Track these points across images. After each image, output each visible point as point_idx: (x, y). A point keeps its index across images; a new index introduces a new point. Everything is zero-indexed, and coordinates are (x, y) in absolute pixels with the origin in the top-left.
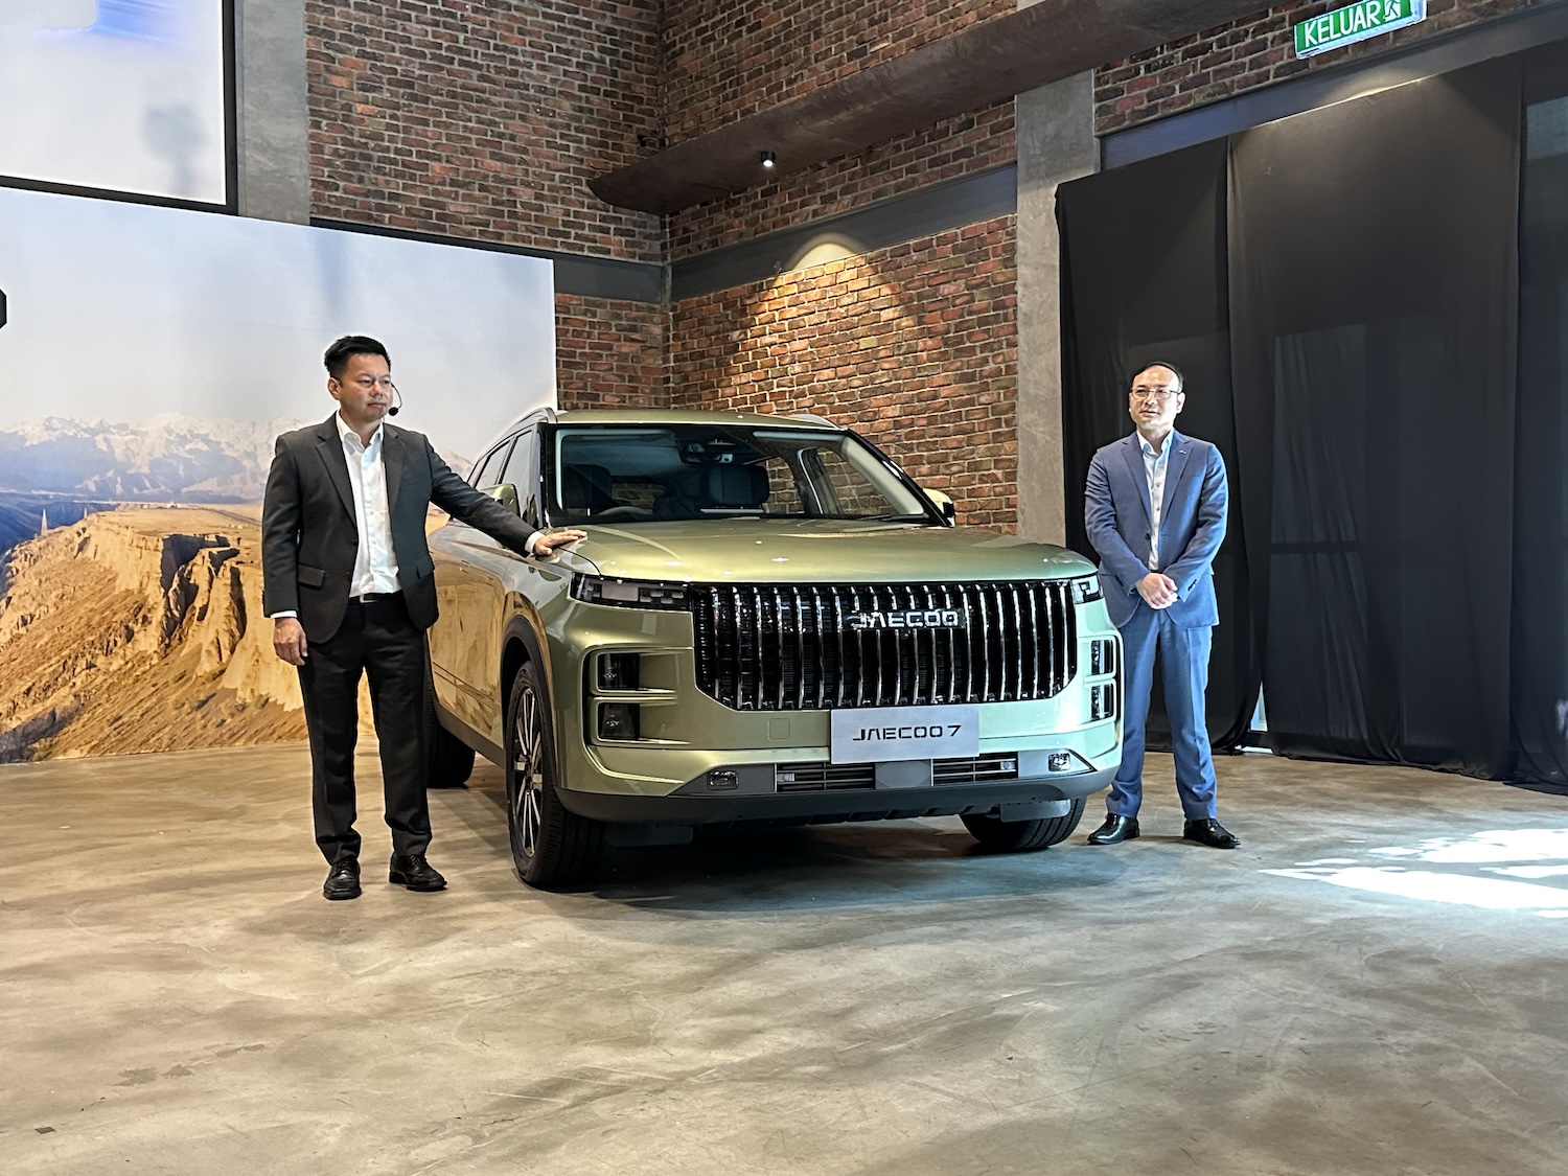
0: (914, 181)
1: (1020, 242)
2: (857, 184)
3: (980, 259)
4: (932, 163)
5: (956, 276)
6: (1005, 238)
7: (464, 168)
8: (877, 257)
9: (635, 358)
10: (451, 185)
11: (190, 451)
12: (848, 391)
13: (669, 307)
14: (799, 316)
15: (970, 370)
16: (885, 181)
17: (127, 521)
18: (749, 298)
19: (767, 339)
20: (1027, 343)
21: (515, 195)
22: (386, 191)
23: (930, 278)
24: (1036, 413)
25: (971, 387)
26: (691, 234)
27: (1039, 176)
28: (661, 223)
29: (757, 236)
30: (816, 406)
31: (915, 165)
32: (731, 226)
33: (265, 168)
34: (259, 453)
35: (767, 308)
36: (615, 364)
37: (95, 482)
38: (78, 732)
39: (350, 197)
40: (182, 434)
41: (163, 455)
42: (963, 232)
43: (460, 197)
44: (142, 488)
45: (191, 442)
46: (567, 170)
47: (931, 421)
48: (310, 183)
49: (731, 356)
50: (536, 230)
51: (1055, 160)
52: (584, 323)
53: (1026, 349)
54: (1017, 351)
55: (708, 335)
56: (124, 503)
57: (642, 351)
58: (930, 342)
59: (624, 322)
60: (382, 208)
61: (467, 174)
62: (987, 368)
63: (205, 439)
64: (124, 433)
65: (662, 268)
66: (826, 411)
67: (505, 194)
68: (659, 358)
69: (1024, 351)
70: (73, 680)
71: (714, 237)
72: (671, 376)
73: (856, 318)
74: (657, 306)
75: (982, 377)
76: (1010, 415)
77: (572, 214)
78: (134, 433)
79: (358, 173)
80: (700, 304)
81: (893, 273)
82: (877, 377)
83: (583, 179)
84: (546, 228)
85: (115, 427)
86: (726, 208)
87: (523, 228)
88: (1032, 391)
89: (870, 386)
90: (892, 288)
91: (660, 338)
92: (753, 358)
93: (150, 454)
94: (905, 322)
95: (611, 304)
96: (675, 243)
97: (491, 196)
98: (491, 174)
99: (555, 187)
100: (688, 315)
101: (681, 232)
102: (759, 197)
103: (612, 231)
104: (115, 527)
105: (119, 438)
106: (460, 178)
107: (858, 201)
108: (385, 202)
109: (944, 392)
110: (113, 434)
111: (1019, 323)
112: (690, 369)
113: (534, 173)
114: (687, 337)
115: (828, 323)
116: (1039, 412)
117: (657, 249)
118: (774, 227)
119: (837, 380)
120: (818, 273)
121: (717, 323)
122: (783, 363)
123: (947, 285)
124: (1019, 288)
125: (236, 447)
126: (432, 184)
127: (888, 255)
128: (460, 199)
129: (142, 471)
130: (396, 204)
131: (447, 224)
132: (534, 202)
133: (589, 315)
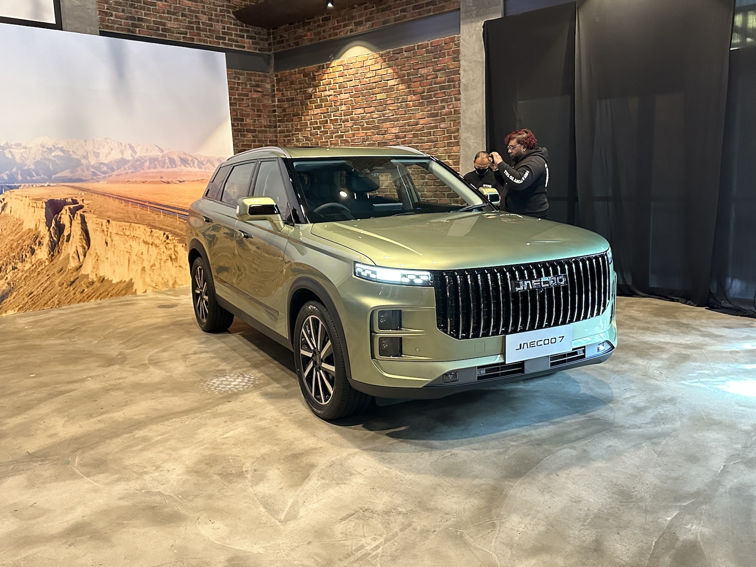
0: (405, 16)
1: (461, 49)
2: (373, 17)
3: (440, 57)
4: (415, 8)
5: (428, 65)
6: (454, 46)
7: (173, 5)
8: (385, 54)
9: (259, 100)
10: (168, 14)
11: (55, 156)
12: (371, 120)
13: (274, 75)
14: (344, 82)
15: (435, 112)
16: (389, 16)
17: (26, 194)
18: (316, 72)
19: (327, 93)
20: (465, 99)
21: (199, 19)
22: (136, 16)
23: (414, 65)
24: (470, 133)
25: (436, 120)
26: (285, 39)
27: (473, 16)
28: (268, 32)
29: (320, 41)
30: (354, 126)
31: (405, 8)
32: (306, 36)
33: (74, 4)
34: (89, 156)
35: (327, 77)
36: (250, 103)
37: (7, 174)
38: (11, 301)
39: (119, 20)
40: (50, 147)
41: (41, 159)
42: (431, 43)
43: (172, 19)
44: (32, 176)
45: (55, 151)
46: (223, 6)
47: (415, 136)
48: (98, 12)
49: (309, 101)
50: (209, 36)
51: (480, 9)
52: (235, 83)
53: (465, 102)
54: (460, 103)
55: (295, 90)
56: (23, 185)
57: (262, 97)
58: (414, 97)
59: (253, 83)
60: (134, 25)
61: (175, 8)
62: (444, 111)
63: (62, 150)
64: (19, 148)
65: (269, 55)
66: (359, 129)
67: (194, 18)
68: (270, 100)
69: (463, 103)
70: (6, 276)
71: (296, 41)
72: (277, 109)
73: (375, 84)
74: (267, 74)
75: (441, 115)
76: (456, 134)
77: (226, 28)
78: (25, 148)
79: (122, 7)
80: (291, 74)
81: (394, 62)
82: (386, 113)
83: (231, 10)
84: (214, 35)
85: (14, 145)
86: (303, 27)
87: (204, 36)
88: (468, 122)
89: (382, 118)
90: (394, 70)
91: (270, 90)
92: (320, 102)
93: (34, 159)
94: (401, 87)
95: (247, 73)
96: (276, 43)
97: (187, 19)
98: (187, 8)
99: (217, 14)
100: (284, 79)
101: (279, 37)
102: (321, 21)
103: (245, 37)
104: (20, 197)
105: (17, 151)
106: (172, 10)
107: (374, 25)
108: (136, 22)
109: (422, 121)
110: (14, 149)
111: (461, 89)
112: (287, 106)
113: (207, 7)
114: (284, 90)
115: (360, 86)
116: (471, 133)
117: (267, 46)
118: (329, 37)
119: (365, 114)
120: (354, 61)
121: (300, 84)
122: (336, 105)
123: (423, 69)
124: (461, 72)
125: (77, 153)
126: (158, 13)
127: (391, 53)
128: (173, 21)
129: (31, 167)
130: (141, 23)
131: (167, 34)
132: (208, 22)
133: (237, 79)
